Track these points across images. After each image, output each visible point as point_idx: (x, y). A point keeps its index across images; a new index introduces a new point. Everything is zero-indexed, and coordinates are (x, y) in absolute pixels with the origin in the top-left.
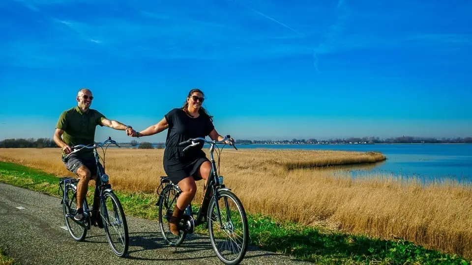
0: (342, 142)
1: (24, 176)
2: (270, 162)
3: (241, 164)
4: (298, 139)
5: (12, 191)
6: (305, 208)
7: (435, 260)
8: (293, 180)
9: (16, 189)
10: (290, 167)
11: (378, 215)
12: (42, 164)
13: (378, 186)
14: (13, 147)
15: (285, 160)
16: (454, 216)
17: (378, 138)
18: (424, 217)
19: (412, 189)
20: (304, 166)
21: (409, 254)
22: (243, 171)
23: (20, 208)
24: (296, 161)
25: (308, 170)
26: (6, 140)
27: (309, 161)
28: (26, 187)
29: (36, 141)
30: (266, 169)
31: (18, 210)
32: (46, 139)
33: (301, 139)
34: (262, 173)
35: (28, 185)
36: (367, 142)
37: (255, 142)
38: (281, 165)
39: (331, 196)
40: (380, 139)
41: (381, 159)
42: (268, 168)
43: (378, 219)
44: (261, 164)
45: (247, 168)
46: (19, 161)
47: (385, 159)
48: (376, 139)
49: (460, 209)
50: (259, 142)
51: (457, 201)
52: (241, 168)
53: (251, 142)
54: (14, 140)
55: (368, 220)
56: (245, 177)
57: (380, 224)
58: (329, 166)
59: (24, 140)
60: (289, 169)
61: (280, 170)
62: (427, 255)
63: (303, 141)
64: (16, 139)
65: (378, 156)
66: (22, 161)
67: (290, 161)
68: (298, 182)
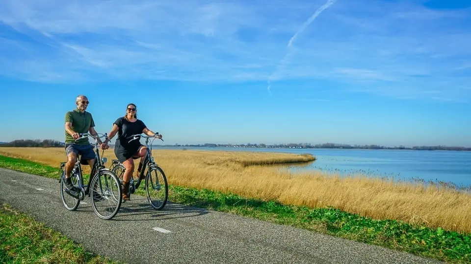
0: (284, 146)
1: (36, 167)
2: (231, 161)
3: (209, 162)
4: (251, 144)
5: (29, 177)
6: (257, 194)
7: (355, 220)
8: (248, 173)
9: (33, 176)
10: (246, 164)
11: (310, 199)
12: (47, 160)
13: (309, 178)
14: (22, 147)
15: (242, 159)
16: (362, 199)
17: (310, 144)
18: (342, 200)
19: (334, 180)
20: (256, 164)
21: (337, 217)
22: (211, 167)
23: (40, 189)
24: (250, 160)
25: (259, 166)
26: (16, 141)
27: (260, 160)
28: (42, 175)
29: (42, 141)
30: (228, 165)
31: (38, 191)
32: (51, 140)
33: (254, 144)
34: (225, 168)
35: (42, 173)
36: (302, 147)
37: (219, 145)
38: (239, 162)
39: (276, 185)
40: (312, 145)
41: (312, 159)
42: (229, 164)
43: (310, 201)
44: (224, 162)
45: (213, 164)
46: (28, 157)
47: (314, 160)
48: (308, 144)
49: (366, 194)
50: (222, 146)
51: (365, 189)
52: (209, 164)
53: (216, 146)
54: (23, 140)
55: (303, 203)
56: (212, 171)
57: (311, 205)
58: (275, 163)
59: (32, 141)
60: (245, 166)
61: (238, 166)
62: (349, 217)
63: (255, 145)
64: (24, 140)
65: (310, 157)
66: (30, 158)
67: (246, 159)
68: (252, 175)
